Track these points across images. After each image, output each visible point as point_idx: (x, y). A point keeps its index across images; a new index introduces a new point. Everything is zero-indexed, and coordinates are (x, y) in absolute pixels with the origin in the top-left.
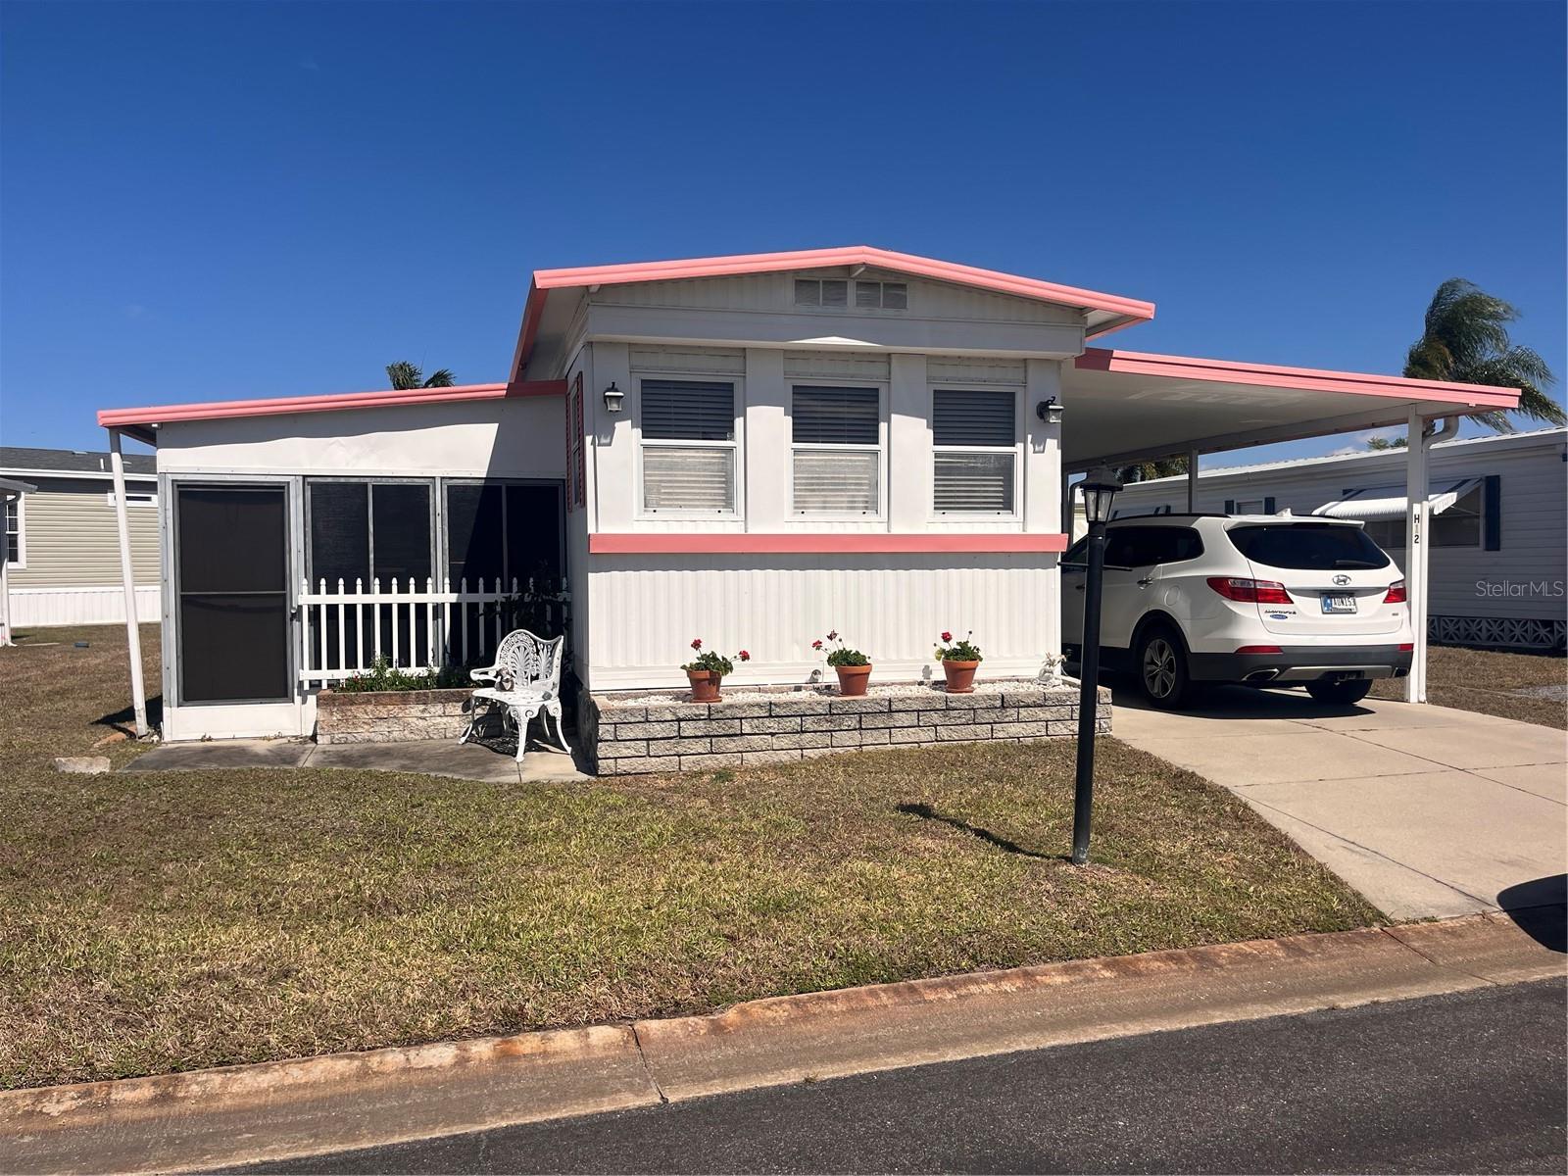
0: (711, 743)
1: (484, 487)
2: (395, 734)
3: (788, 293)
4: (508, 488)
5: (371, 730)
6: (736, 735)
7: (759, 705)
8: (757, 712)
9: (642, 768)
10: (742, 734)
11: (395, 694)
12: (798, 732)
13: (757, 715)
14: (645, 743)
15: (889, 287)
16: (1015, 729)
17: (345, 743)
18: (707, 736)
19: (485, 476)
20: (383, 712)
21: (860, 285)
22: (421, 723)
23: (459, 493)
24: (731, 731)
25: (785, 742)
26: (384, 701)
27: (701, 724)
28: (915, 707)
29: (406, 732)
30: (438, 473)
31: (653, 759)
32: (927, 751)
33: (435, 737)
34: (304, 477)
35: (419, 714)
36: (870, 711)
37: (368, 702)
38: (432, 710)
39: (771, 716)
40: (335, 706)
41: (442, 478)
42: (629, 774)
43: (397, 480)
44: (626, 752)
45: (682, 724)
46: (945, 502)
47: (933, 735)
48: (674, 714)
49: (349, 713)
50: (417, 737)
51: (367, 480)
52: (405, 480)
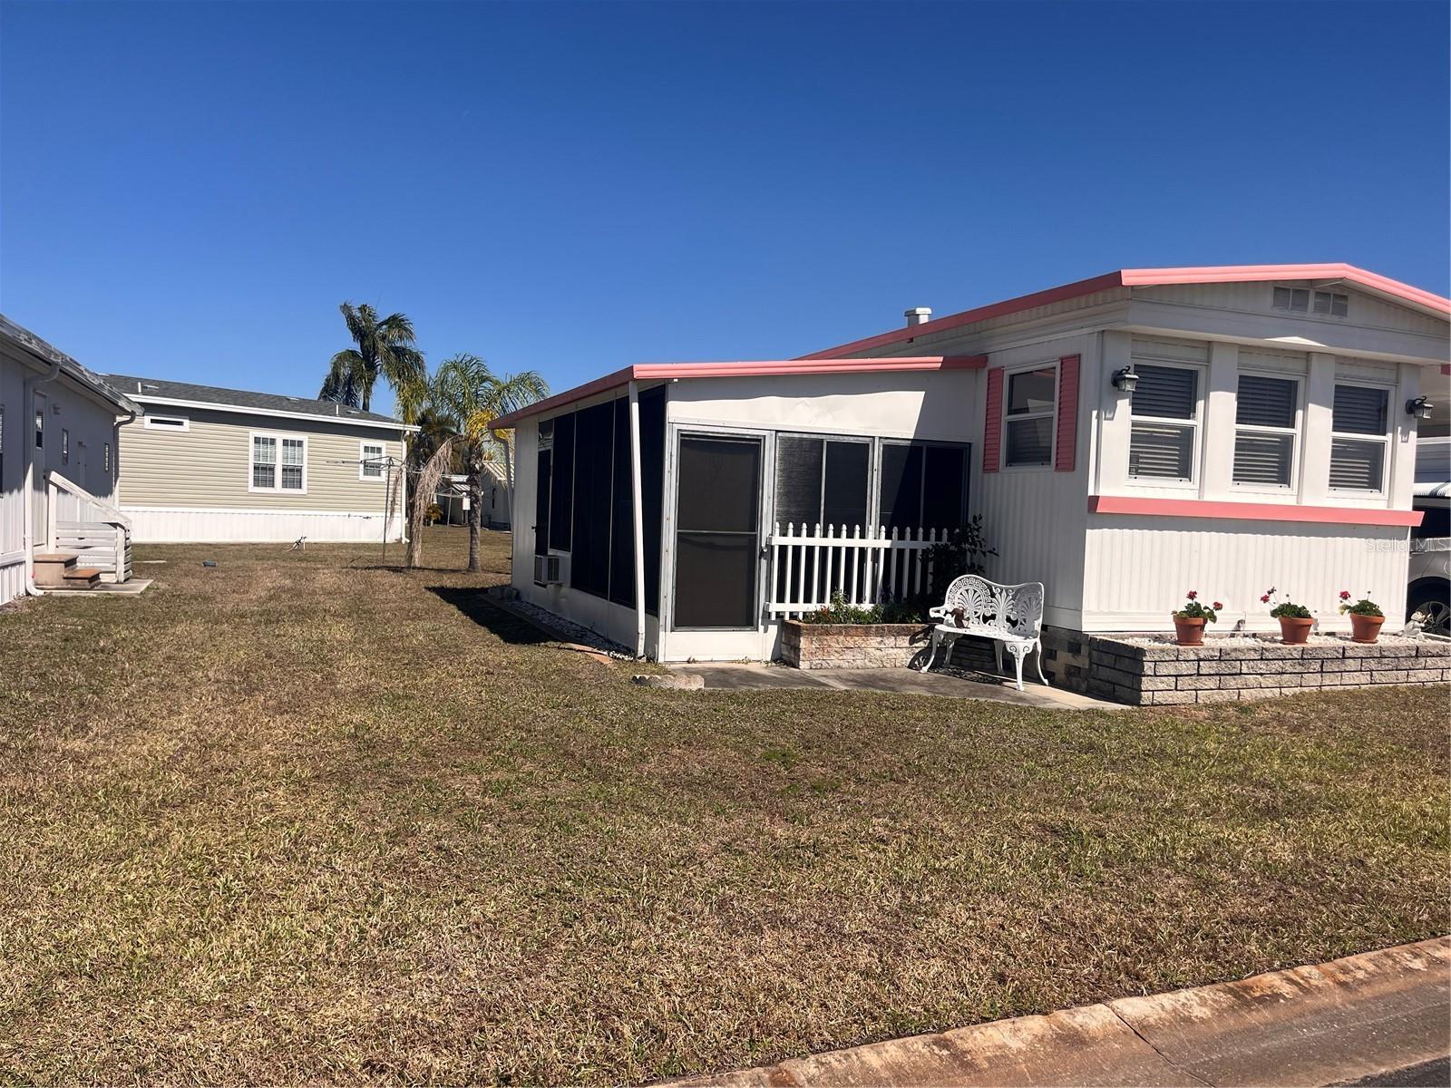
0: (1220, 680)
1: (911, 447)
2: (859, 662)
3: (1269, 299)
4: (929, 449)
5: (841, 658)
6: (1236, 674)
7: (1255, 650)
8: (1253, 655)
9: (1170, 701)
10: (1241, 674)
11: (860, 627)
12: (1279, 673)
13: (1253, 658)
14: (1174, 679)
15: (1336, 296)
16: (1423, 675)
17: (821, 668)
18: (1217, 674)
19: (912, 437)
20: (850, 642)
21: (1318, 294)
22: (878, 652)
23: (893, 451)
24: (1234, 671)
25: (1269, 681)
26: (852, 633)
27: (1214, 664)
28: (1360, 655)
29: (866, 661)
30: (877, 434)
31: (1178, 692)
32: (1365, 691)
33: (888, 665)
34: (777, 431)
35: (877, 645)
36: (1330, 656)
37: (840, 633)
38: (887, 641)
39: (1262, 659)
40: (814, 635)
41: (880, 438)
42: (1162, 705)
43: (846, 438)
44: (1161, 686)
45: (1201, 663)
46: (1338, 480)
47: (1369, 678)
48: (1197, 655)
49: (825, 643)
50: (874, 665)
51: (824, 437)
52: (852, 438)
